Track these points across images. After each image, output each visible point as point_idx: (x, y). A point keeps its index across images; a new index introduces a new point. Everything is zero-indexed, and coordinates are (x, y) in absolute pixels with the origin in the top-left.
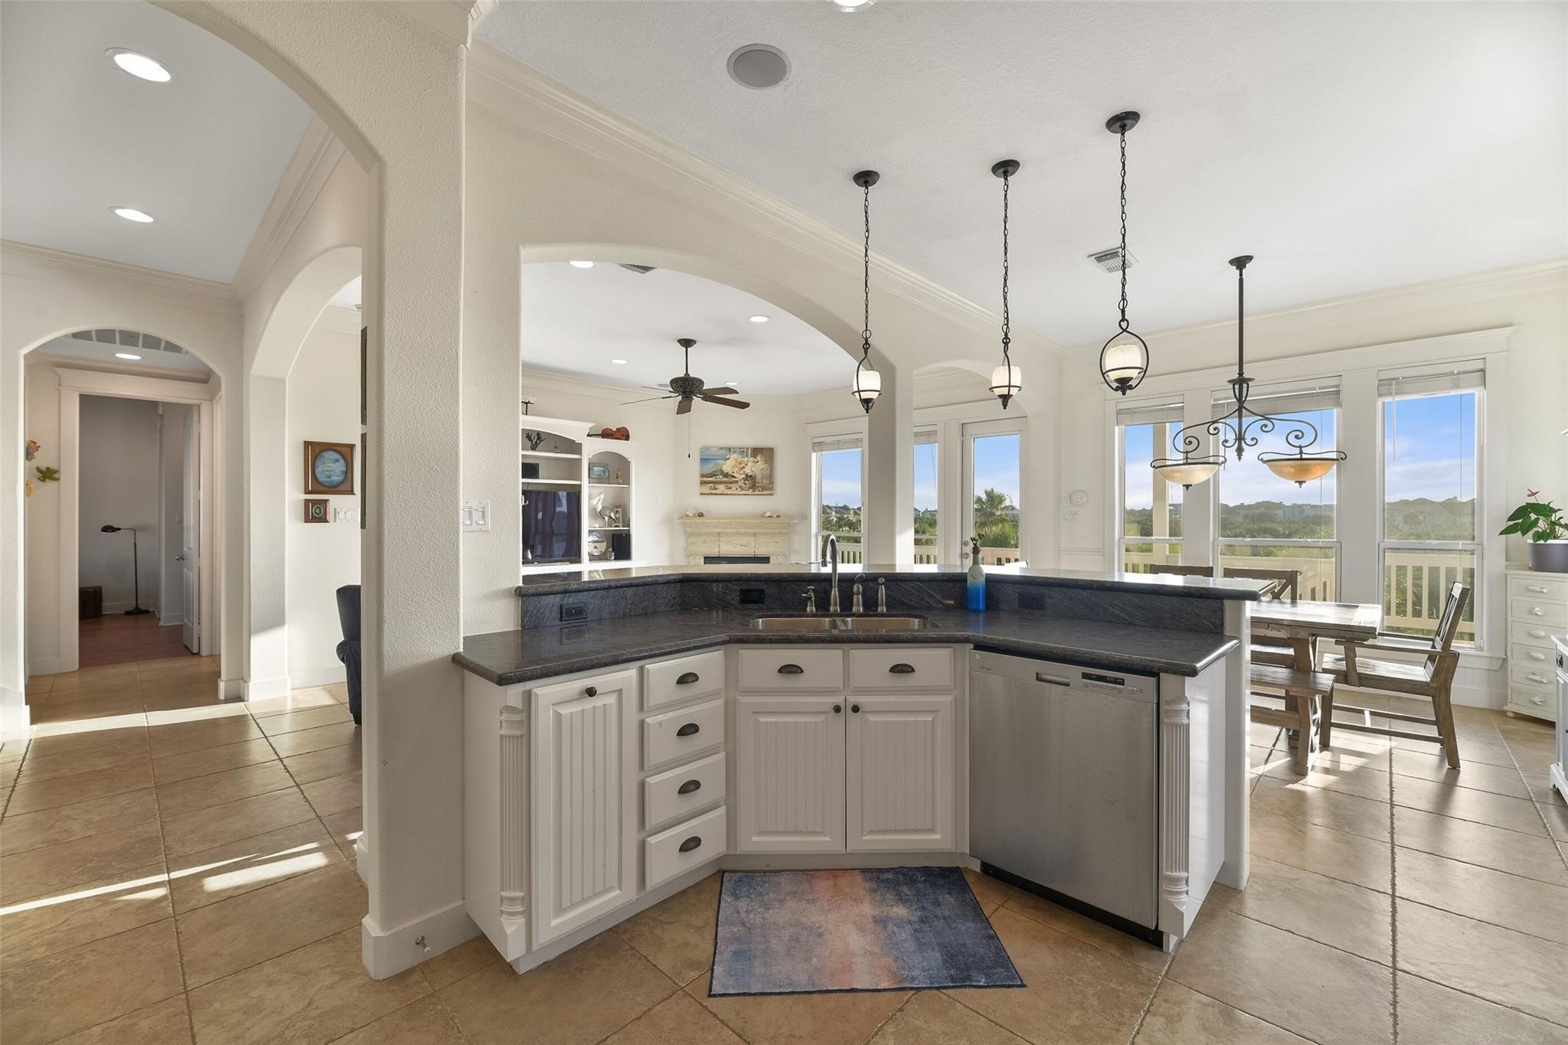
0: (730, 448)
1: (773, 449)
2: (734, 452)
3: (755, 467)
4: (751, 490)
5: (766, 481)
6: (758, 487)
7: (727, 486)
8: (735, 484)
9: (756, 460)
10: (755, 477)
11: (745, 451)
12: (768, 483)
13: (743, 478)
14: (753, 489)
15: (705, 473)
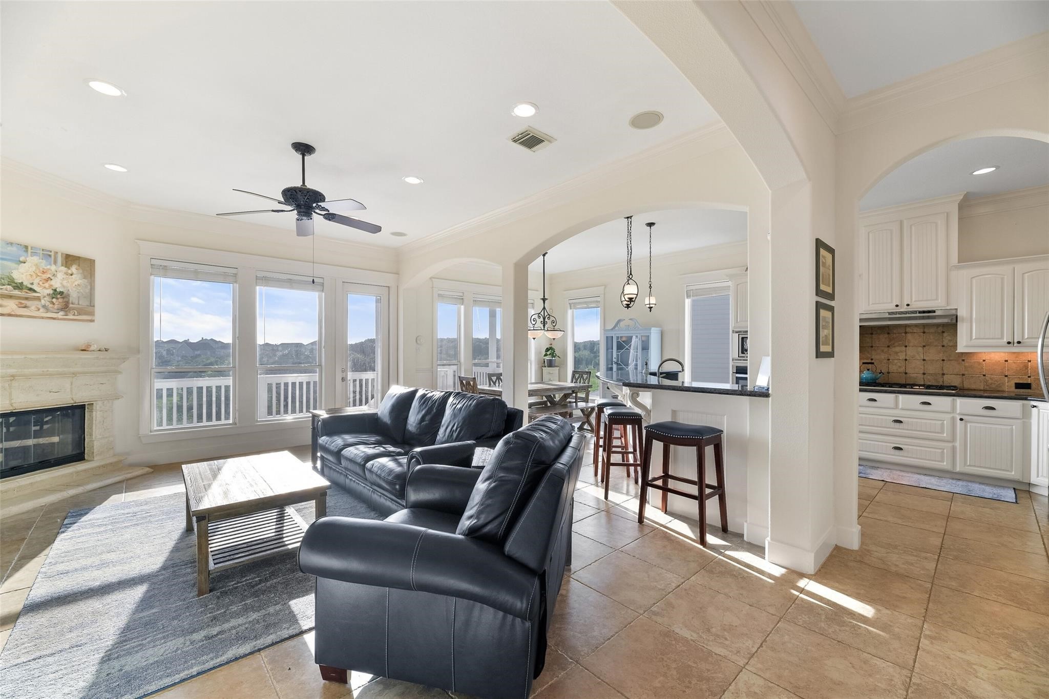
0: (26, 247)
1: (93, 260)
2: (34, 254)
3: (67, 281)
4: (62, 313)
5: (84, 303)
6: (74, 309)
7: (21, 303)
8: (36, 302)
9: (70, 272)
10: (69, 295)
11: (53, 257)
12: (88, 306)
13: (49, 295)
14: (66, 311)
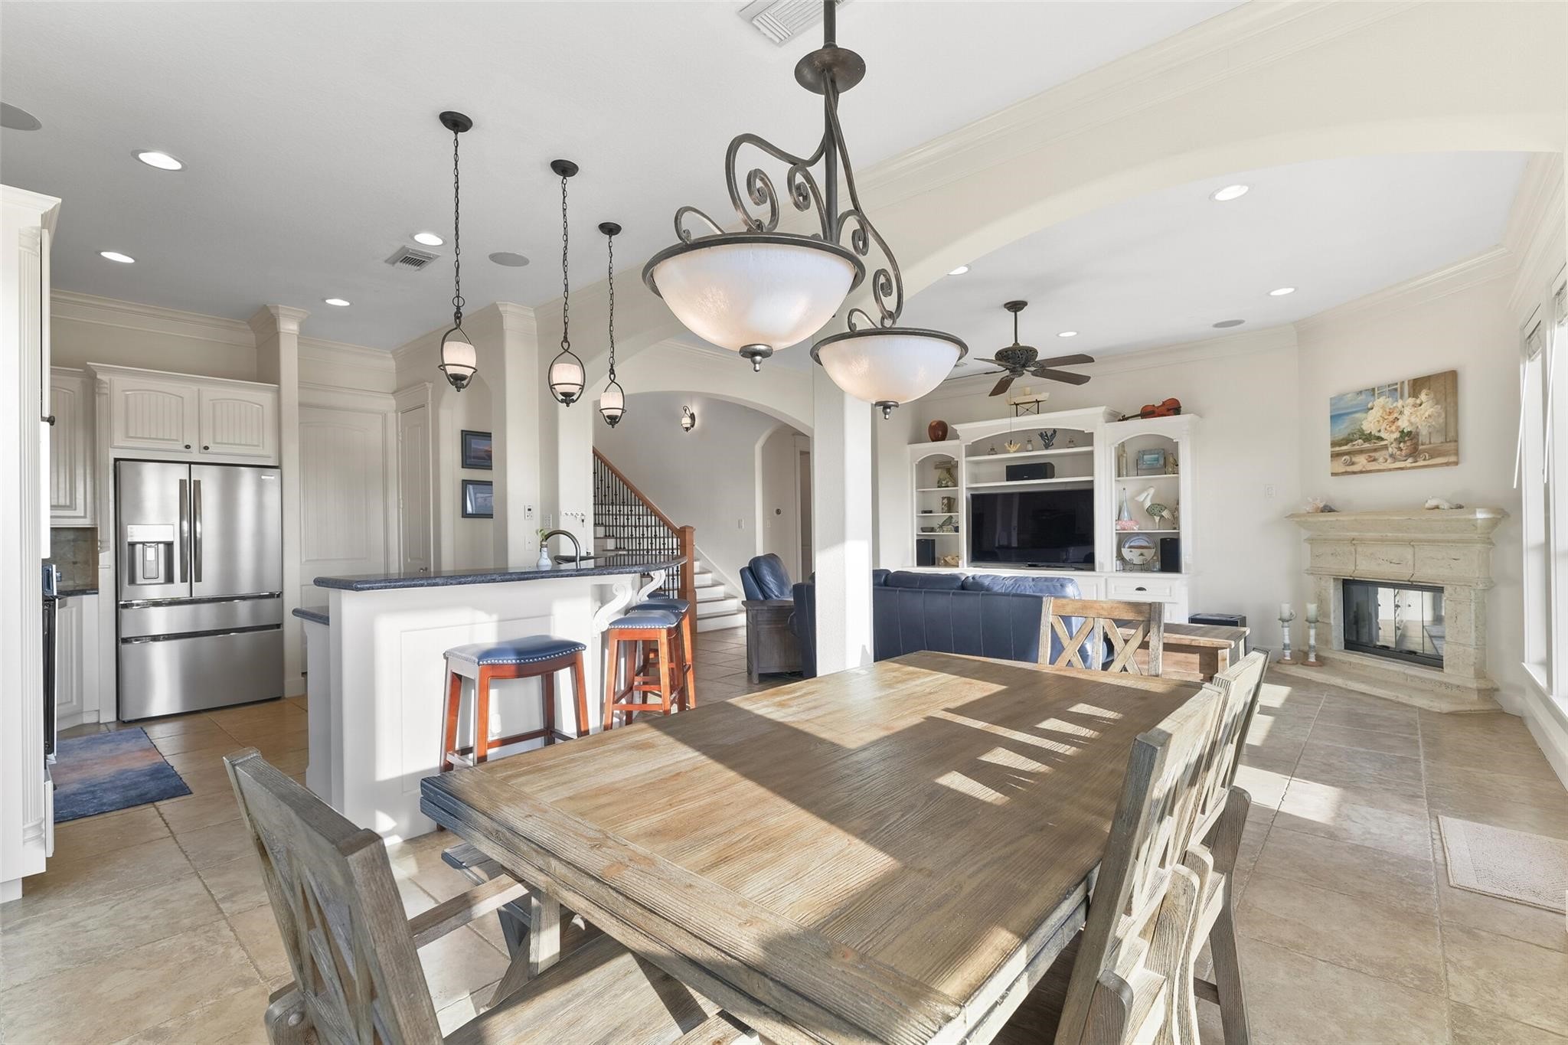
1: (1455, 373)
3: (1418, 414)
4: (1410, 460)
5: (1437, 439)
6: (1425, 451)
7: (1370, 457)
8: (1384, 452)
9: (1418, 402)
10: (1417, 434)
11: (1399, 389)
12: (1442, 443)
13: (1395, 440)
14: (1415, 457)
15: (1337, 439)
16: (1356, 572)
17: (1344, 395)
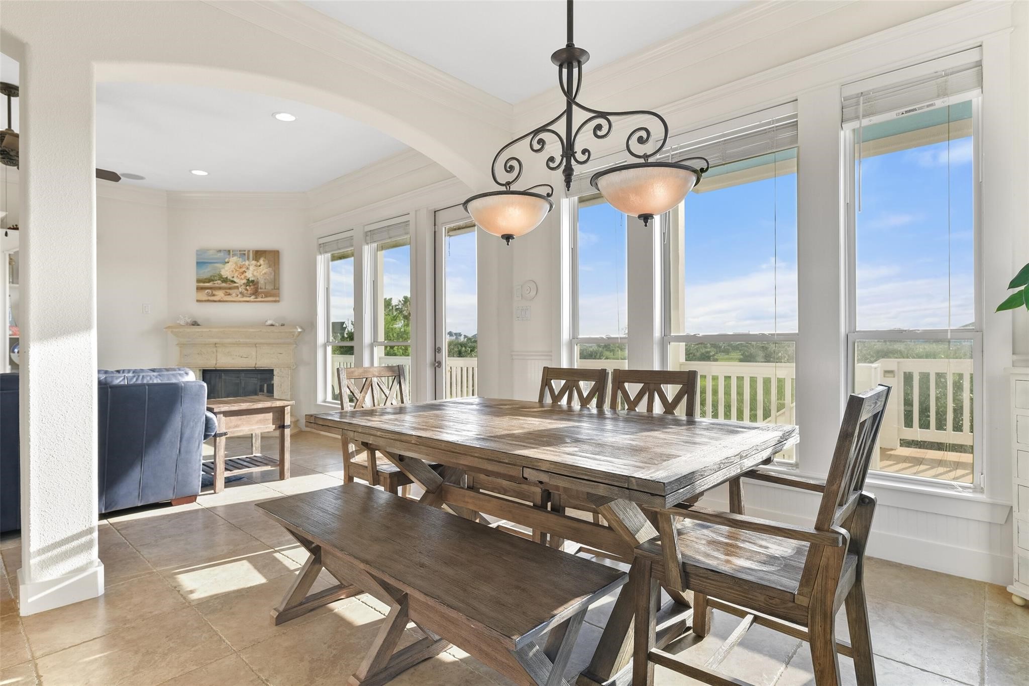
0: (229, 251)
1: (278, 252)
2: (234, 255)
3: (258, 271)
4: (253, 297)
5: (269, 287)
6: (262, 292)
7: (227, 292)
8: (236, 290)
9: (259, 264)
10: (258, 283)
11: (246, 254)
12: (272, 289)
13: (244, 284)
14: (256, 295)
15: (201, 278)
16: (217, 364)
17: (208, 250)
